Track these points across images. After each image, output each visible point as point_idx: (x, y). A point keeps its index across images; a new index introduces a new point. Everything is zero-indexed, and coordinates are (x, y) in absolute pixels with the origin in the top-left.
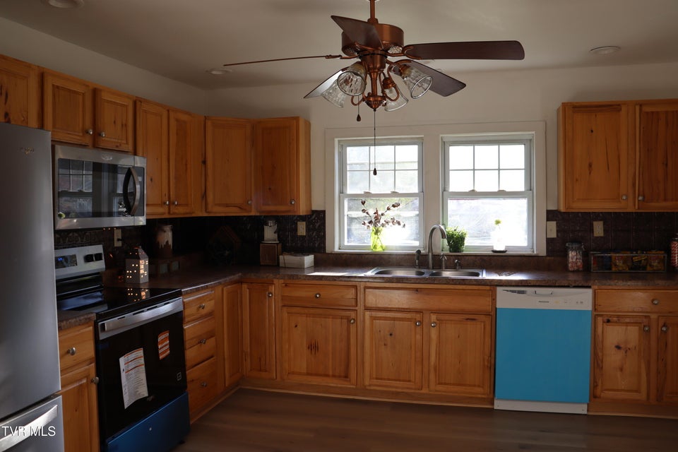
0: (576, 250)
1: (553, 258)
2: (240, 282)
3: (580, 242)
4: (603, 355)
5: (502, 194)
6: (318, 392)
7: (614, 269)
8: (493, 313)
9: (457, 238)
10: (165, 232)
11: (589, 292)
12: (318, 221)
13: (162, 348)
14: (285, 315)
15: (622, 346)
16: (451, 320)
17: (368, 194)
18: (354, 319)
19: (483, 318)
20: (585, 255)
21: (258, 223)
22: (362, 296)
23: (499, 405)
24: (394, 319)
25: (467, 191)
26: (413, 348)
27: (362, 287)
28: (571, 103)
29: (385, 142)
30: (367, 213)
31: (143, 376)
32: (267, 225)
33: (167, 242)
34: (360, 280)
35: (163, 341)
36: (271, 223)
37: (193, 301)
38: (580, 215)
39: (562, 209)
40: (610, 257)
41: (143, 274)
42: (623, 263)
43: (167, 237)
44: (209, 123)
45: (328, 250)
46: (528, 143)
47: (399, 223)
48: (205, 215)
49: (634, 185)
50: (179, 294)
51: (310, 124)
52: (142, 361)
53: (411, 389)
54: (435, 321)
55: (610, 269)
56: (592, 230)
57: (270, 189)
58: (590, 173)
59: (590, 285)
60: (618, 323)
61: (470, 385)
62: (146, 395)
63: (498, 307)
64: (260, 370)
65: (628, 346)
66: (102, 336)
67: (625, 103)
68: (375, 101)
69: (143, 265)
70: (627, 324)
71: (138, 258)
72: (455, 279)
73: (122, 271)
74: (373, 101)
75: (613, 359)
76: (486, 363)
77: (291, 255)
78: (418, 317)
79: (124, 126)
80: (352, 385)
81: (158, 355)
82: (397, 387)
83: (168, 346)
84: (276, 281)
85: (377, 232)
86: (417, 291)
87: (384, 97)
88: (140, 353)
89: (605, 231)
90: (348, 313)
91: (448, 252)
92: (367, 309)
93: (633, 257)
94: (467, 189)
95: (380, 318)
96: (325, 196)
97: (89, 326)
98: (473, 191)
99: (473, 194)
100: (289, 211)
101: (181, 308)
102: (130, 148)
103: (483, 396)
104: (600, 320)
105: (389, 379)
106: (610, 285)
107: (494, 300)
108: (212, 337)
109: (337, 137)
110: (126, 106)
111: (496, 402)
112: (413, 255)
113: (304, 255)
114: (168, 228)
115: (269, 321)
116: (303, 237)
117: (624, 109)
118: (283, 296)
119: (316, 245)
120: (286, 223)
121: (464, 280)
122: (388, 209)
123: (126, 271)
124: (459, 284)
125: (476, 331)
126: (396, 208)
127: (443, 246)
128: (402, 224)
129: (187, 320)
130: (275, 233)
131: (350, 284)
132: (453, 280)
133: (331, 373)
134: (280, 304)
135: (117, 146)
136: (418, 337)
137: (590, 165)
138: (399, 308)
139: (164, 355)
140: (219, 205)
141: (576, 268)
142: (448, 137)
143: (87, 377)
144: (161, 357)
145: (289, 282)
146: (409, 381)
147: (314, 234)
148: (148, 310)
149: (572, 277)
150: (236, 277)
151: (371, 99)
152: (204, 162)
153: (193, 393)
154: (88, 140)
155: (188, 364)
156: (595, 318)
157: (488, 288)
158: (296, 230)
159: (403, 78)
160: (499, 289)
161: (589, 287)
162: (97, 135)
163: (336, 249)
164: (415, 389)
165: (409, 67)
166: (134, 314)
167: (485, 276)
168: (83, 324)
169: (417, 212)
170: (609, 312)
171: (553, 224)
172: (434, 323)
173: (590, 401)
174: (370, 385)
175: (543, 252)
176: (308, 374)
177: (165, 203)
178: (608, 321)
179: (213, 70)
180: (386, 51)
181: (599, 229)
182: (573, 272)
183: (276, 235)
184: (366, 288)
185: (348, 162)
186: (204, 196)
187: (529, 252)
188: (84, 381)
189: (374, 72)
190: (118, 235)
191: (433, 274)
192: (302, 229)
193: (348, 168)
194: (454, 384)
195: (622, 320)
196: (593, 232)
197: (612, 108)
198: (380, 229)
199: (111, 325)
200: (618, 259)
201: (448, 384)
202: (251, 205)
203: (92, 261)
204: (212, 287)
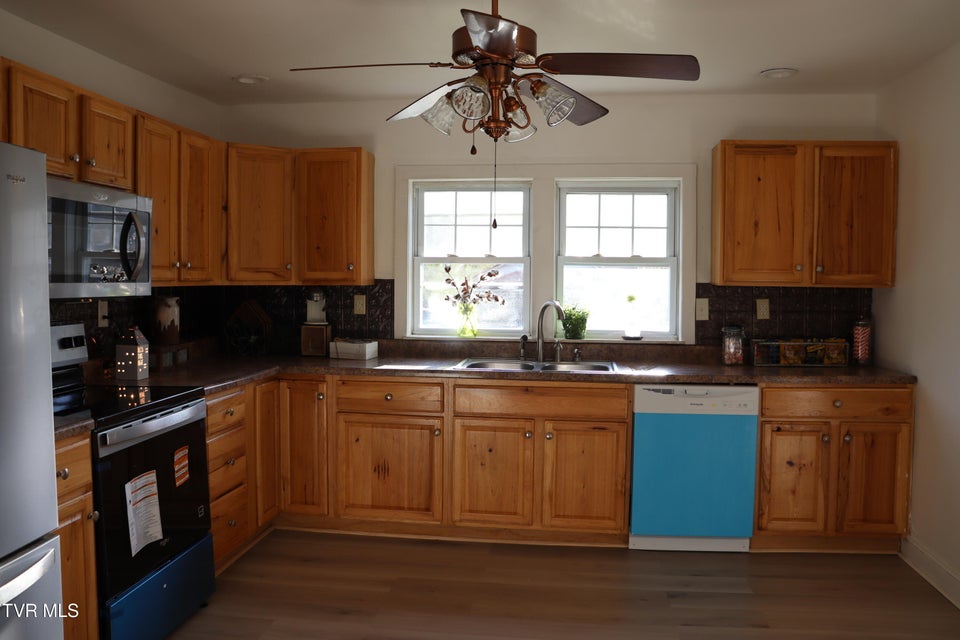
0: (734, 336)
1: (703, 348)
2: (277, 379)
3: (739, 327)
4: (770, 475)
5: (636, 261)
6: (386, 532)
7: (783, 362)
8: (629, 420)
9: (577, 319)
10: (169, 306)
11: (754, 392)
12: (383, 295)
13: (180, 470)
14: (342, 425)
15: (794, 461)
16: (573, 430)
17: (453, 258)
18: (439, 430)
19: (616, 426)
20: (746, 345)
21: (299, 296)
22: (451, 397)
23: (636, 543)
24: (494, 429)
25: (590, 255)
26: (521, 469)
27: (451, 385)
28: (733, 141)
29: (478, 186)
30: (454, 284)
31: (156, 510)
32: (311, 298)
33: (173, 321)
34: (448, 375)
35: (181, 460)
36: (317, 296)
37: (219, 403)
38: (739, 290)
39: (718, 282)
40: (778, 347)
41: (142, 366)
42: (795, 355)
43: (172, 314)
44: (233, 153)
45: (397, 335)
46: (672, 193)
47: (497, 299)
48: (227, 283)
49: (811, 252)
50: (201, 394)
51: (374, 159)
52: (154, 489)
53: (518, 524)
54: (551, 431)
55: (778, 362)
56: (754, 310)
57: (318, 248)
58: (756, 234)
59: (756, 381)
60: (791, 432)
61: (598, 518)
62: (160, 537)
63: (636, 411)
64: (306, 503)
65: (804, 462)
66: (103, 453)
67: (802, 144)
68: (498, 127)
69: (142, 352)
70: (802, 433)
71: (135, 344)
72: (579, 375)
73: (110, 363)
74: (495, 127)
75: (783, 478)
76: (619, 487)
77: (346, 341)
78: (528, 426)
79: (121, 152)
80: (437, 520)
81: (174, 480)
82: (497, 523)
83: (187, 468)
84: (328, 378)
85: (467, 310)
86: (527, 390)
87: (509, 122)
88: (152, 477)
89: (772, 312)
90: (431, 422)
91: (563, 339)
92: (457, 415)
93: (807, 346)
94: (590, 253)
95: (475, 428)
96: (394, 259)
97: (85, 438)
98: (598, 255)
99: (597, 260)
100: (345, 280)
101: (203, 414)
102: (129, 184)
103: (615, 532)
104: (768, 428)
105: (486, 512)
106: (781, 382)
107: (631, 402)
108: (242, 455)
109: (412, 178)
110: (124, 123)
111: (632, 540)
112: (515, 342)
113: (366, 342)
114: (173, 301)
115: (319, 432)
116: (360, 316)
117: (800, 151)
118: (338, 398)
119: (381, 329)
120: (338, 297)
121: (590, 375)
122: (482, 279)
123: (115, 363)
124: (584, 381)
125: (606, 445)
126: (493, 278)
127: (556, 330)
128: (501, 300)
129: (210, 430)
130: (323, 310)
131: (436, 381)
132: (576, 375)
133: (406, 505)
134: (335, 410)
135: (112, 181)
136: (528, 453)
137: (756, 224)
138: (501, 414)
139: (182, 481)
140: (247, 269)
141: (734, 361)
142: (564, 181)
143: (82, 511)
144: (178, 484)
145: (346, 378)
146: (515, 514)
147: (378, 313)
148: (162, 415)
149: (729, 372)
150: (272, 371)
151: (492, 125)
152: (226, 208)
153: (219, 534)
154: (72, 171)
155: (212, 494)
156: (762, 425)
157: (622, 386)
158: (352, 306)
159: (537, 98)
160: (638, 388)
161: (755, 385)
162: (85, 163)
163: (409, 335)
164: (524, 525)
165: (544, 83)
166: (144, 422)
167: (617, 370)
168: (78, 435)
169: (521, 284)
170: (781, 417)
171: (704, 302)
172: (549, 433)
173: (754, 534)
174: (461, 521)
175: (692, 340)
176: (374, 507)
177: (174, 265)
178: (779, 429)
179: (240, 77)
180: (513, 60)
181: (763, 309)
182: (731, 365)
183: (324, 314)
184: (456, 386)
185: (426, 213)
186: (225, 256)
187: (671, 339)
188: (78, 517)
189: (496, 89)
190: (103, 309)
191: (545, 368)
192: (360, 305)
193: (426, 221)
194: (576, 517)
195: (796, 428)
196: (756, 314)
197: (785, 149)
198: (470, 307)
199: (115, 437)
200: (788, 349)
201: (568, 517)
202: (290, 270)
203: (71, 346)
204: (243, 386)
